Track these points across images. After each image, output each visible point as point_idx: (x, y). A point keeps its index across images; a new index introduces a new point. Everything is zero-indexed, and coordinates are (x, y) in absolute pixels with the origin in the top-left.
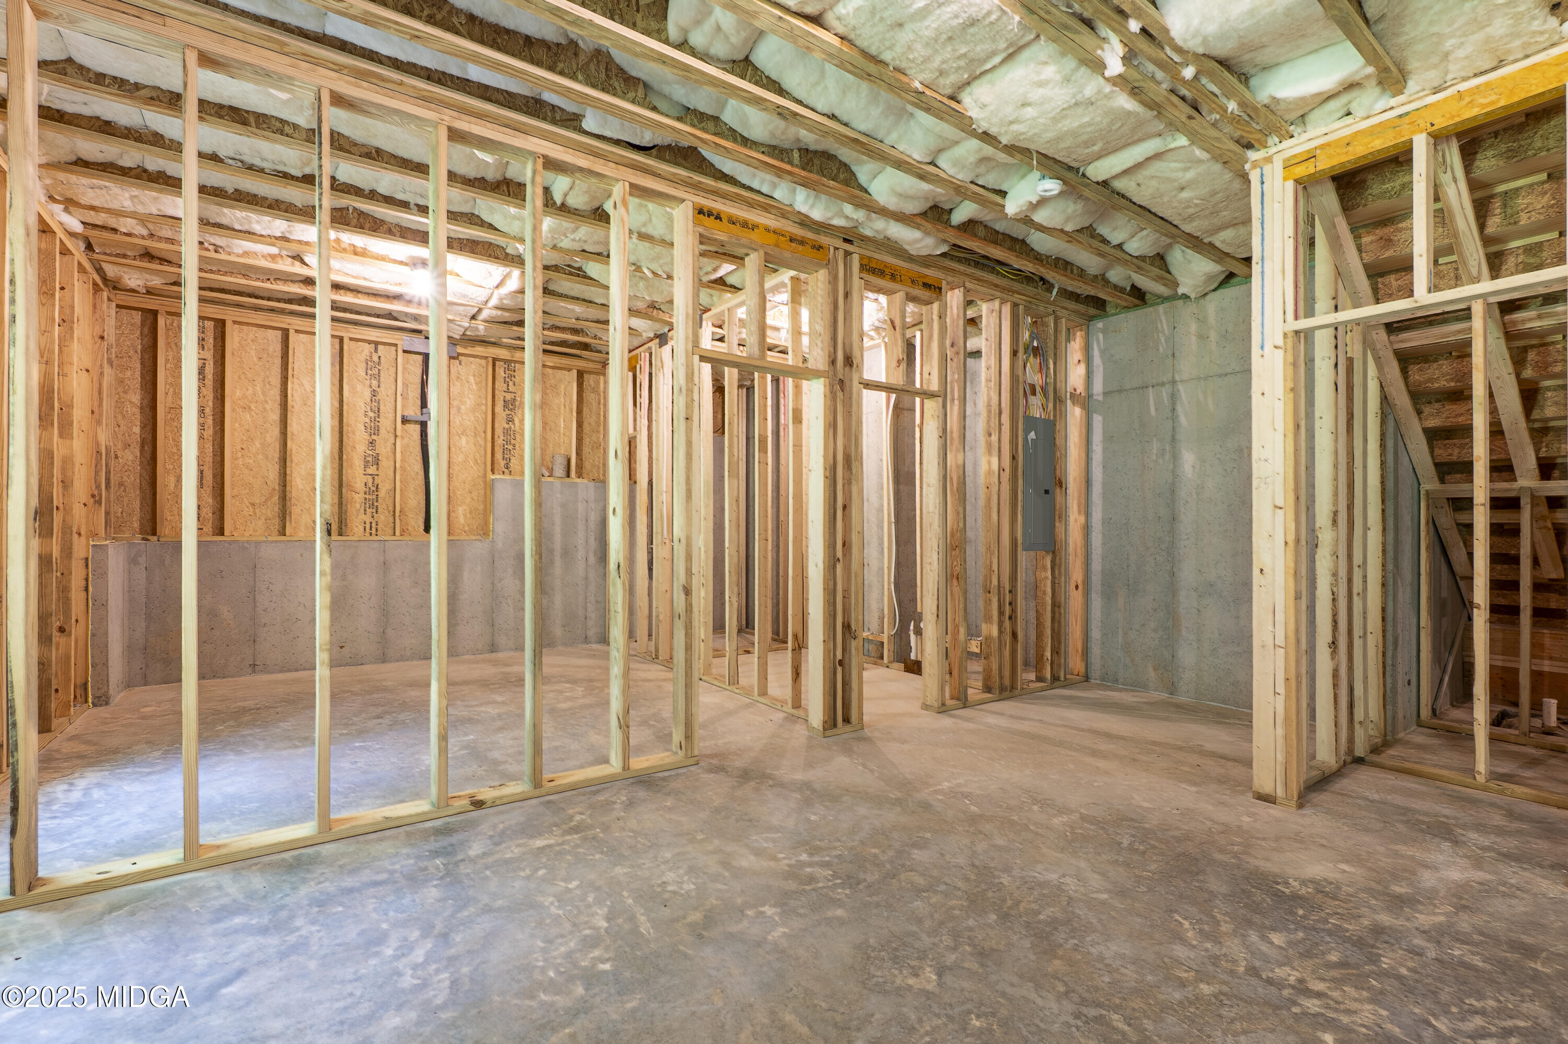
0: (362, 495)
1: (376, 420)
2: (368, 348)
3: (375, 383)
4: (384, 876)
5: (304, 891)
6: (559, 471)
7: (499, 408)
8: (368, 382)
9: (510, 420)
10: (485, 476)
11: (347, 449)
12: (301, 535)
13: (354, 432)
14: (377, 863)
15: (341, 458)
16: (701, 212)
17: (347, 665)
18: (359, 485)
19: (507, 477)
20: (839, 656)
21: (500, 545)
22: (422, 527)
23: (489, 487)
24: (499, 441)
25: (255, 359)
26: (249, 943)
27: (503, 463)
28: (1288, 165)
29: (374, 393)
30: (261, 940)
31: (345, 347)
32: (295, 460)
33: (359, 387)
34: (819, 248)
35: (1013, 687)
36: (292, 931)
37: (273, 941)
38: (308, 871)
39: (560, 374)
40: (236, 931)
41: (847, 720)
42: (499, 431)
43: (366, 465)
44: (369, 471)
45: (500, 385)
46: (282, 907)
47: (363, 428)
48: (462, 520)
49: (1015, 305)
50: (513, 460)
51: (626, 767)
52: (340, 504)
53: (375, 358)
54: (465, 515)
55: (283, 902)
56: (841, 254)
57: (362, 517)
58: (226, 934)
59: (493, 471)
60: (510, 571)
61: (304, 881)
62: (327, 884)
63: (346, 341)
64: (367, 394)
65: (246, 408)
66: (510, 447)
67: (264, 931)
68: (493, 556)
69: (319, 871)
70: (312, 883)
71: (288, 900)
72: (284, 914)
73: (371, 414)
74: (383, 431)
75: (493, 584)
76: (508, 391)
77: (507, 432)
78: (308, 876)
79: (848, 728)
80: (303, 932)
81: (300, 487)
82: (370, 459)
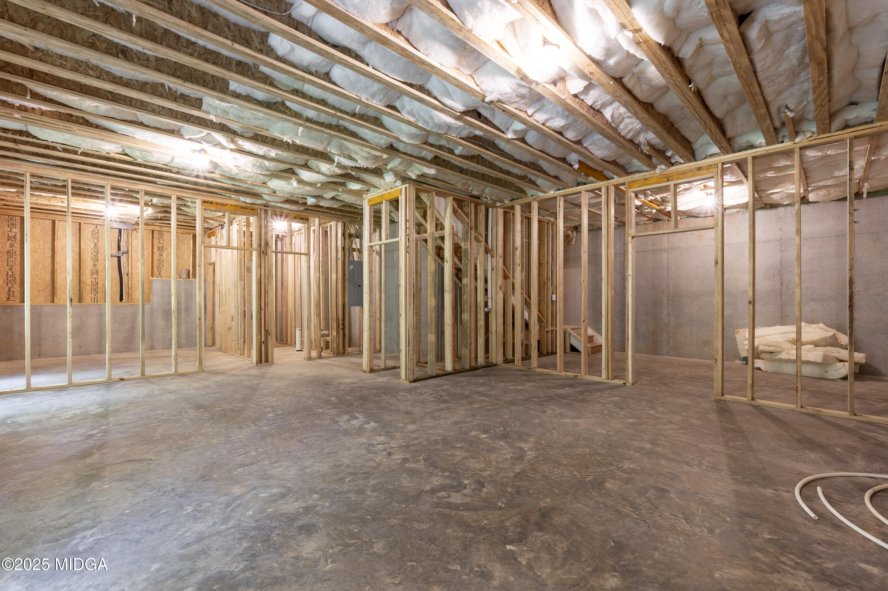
0: (90, 286)
1: (96, 255)
2: (93, 227)
3: (96, 241)
6: (184, 276)
7: (155, 250)
8: (93, 240)
9: (161, 255)
10: (148, 278)
11: (83, 267)
12: (61, 303)
13: (86, 261)
15: (80, 271)
16: (204, 202)
17: (83, 354)
18: (89, 282)
19: (159, 279)
20: (263, 340)
21: (155, 306)
22: (119, 300)
23: (151, 283)
24: (156, 264)
25: (39, 232)
27: (157, 273)
28: (370, 201)
29: (96, 245)
31: (82, 227)
32: (58, 272)
33: (89, 243)
34: (254, 209)
35: (344, 353)
39: (184, 236)
41: (267, 361)
42: (155, 259)
43: (92, 274)
44: (94, 277)
45: (155, 240)
47: (90, 259)
48: (137, 296)
49: (344, 223)
50: (164, 272)
51: (176, 372)
52: (80, 290)
53: (96, 230)
56: (263, 211)
57: (90, 295)
59: (152, 276)
60: (160, 317)
63: (82, 224)
64: (92, 245)
65: (35, 252)
66: (161, 266)
68: (152, 311)
73: (94, 253)
74: (100, 260)
75: (152, 322)
76: (160, 243)
77: (159, 260)
79: (267, 363)
81: (61, 283)
82: (94, 271)
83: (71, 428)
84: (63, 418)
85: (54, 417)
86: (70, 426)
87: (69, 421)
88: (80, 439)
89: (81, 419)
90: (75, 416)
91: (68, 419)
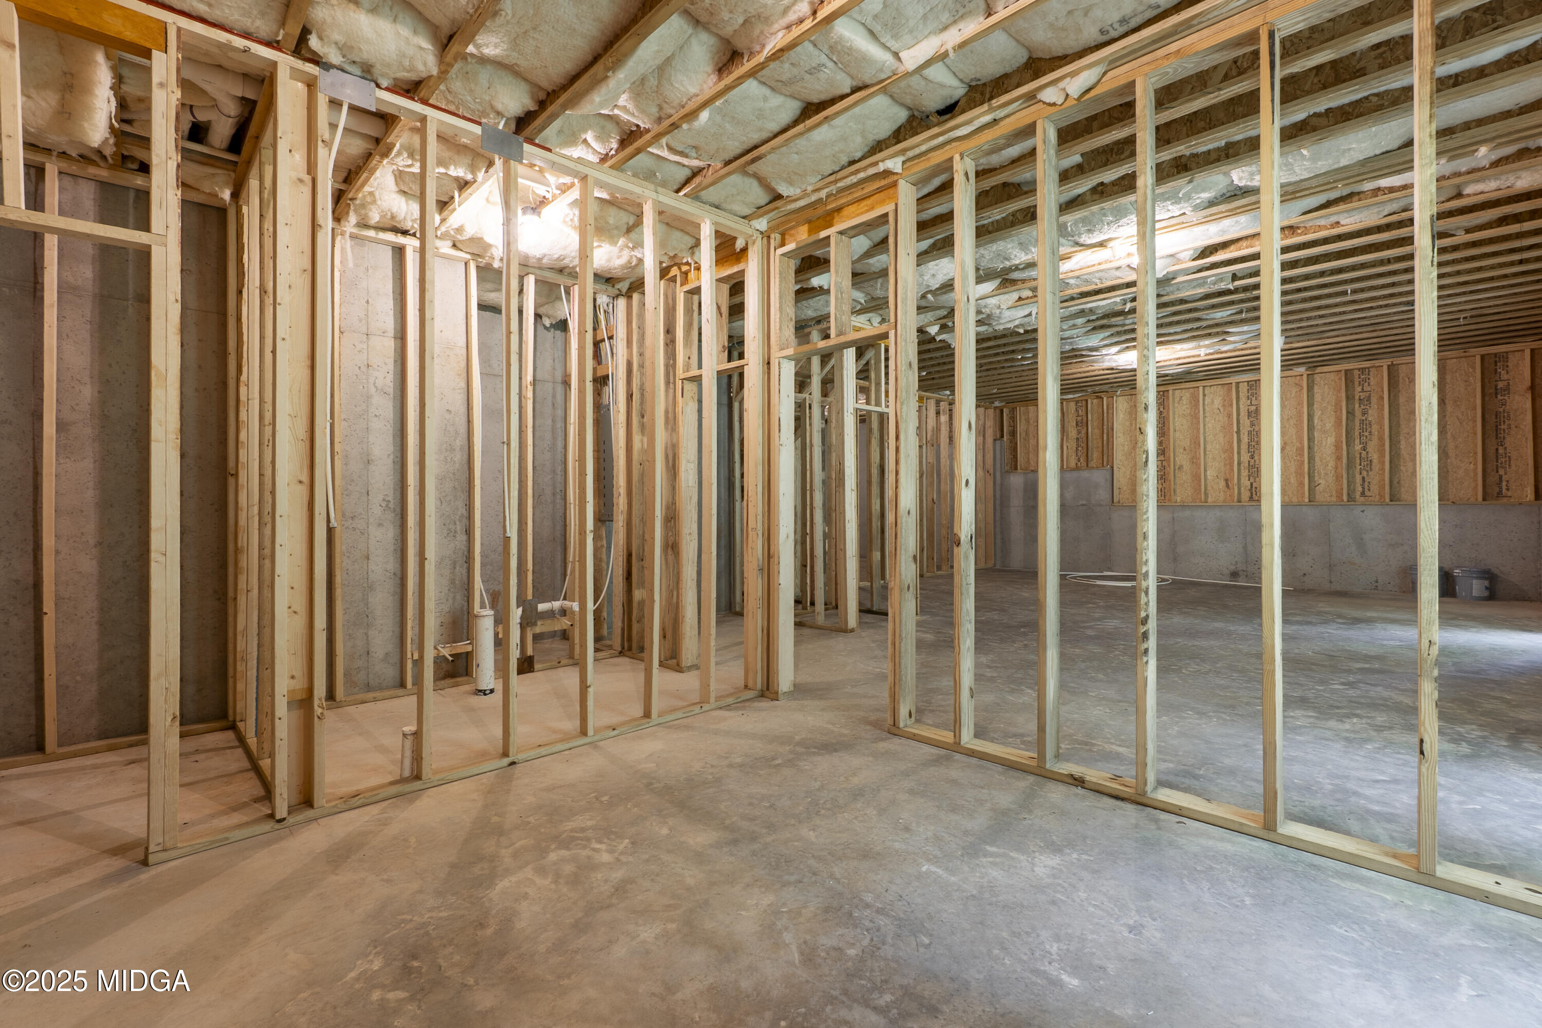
4: (1248, 783)
5: (1316, 803)
14: (1244, 792)
26: (1368, 792)
30: (1360, 790)
36: (1337, 785)
37: (1351, 785)
38: (1305, 814)
40: (1378, 802)
46: (1338, 800)
55: (1336, 803)
58: (1385, 804)
61: (1313, 808)
62: (1295, 798)
67: (1355, 793)
69: (1296, 809)
70: (1307, 804)
71: (1332, 803)
72: (1338, 796)
78: (1307, 810)
80: (1328, 781)
83: (1362, 700)
84: (1364, 721)
85: (1379, 729)
86: (1362, 704)
87: (1358, 712)
88: (1361, 685)
89: (1338, 708)
90: (1341, 719)
91: (1357, 716)
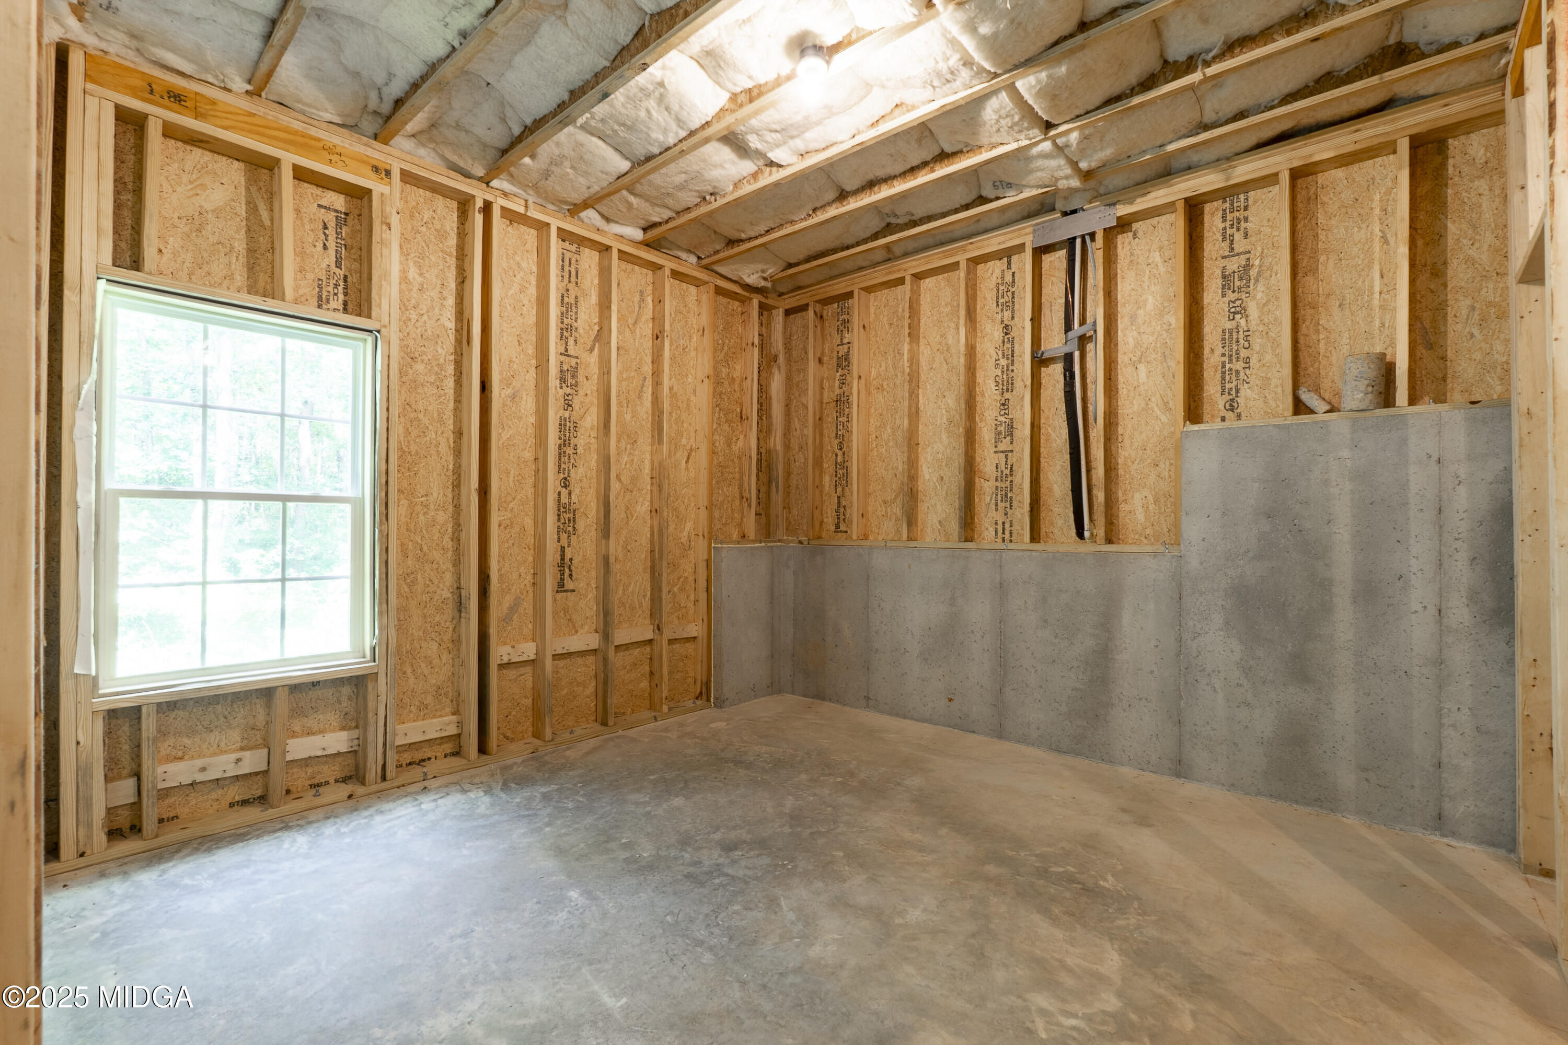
0: (992, 483)
1: (1009, 369)
2: (999, 265)
3: (1008, 314)
6: (1357, 396)
7: (1211, 293)
8: (999, 317)
9: (1237, 311)
13: (983, 395)
18: (989, 465)
21: (1194, 563)
22: (1074, 531)
24: (1216, 358)
25: (887, 326)
27: (1221, 401)
29: (1007, 330)
31: (966, 276)
33: (989, 326)
43: (998, 438)
44: (1002, 446)
47: (993, 385)
48: (1140, 516)
50: (1245, 391)
53: (1008, 278)
54: (1146, 508)
57: (993, 514)
59: (1194, 419)
60: (1218, 619)
63: (964, 265)
64: (998, 334)
65: (880, 388)
66: (1239, 366)
68: (1180, 586)
73: (1003, 362)
74: (1018, 384)
75: (1180, 640)
76: (1231, 256)
77: (1230, 337)
81: (927, 477)
82: (1002, 428)
